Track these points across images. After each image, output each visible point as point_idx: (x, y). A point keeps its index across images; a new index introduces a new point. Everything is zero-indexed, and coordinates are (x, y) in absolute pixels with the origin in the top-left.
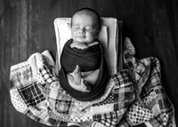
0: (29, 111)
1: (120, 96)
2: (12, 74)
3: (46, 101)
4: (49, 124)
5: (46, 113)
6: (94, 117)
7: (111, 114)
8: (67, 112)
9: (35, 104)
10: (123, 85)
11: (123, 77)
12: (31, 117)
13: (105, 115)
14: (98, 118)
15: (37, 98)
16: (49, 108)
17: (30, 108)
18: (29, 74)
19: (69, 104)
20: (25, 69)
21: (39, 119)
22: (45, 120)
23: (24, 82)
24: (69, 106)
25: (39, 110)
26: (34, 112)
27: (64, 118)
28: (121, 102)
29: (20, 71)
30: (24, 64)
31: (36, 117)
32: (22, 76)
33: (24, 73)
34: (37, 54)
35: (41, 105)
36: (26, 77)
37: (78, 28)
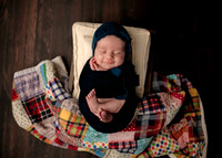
0: (34, 129)
1: (143, 124)
2: (15, 82)
3: (54, 118)
4: (57, 145)
5: (54, 132)
6: (111, 144)
7: (130, 143)
8: (80, 137)
9: (41, 120)
10: (148, 112)
11: (149, 103)
12: (36, 135)
13: (124, 144)
14: (114, 145)
15: (44, 113)
16: (57, 128)
17: (35, 125)
18: (36, 83)
19: (82, 127)
20: (31, 77)
21: (45, 139)
22: (51, 140)
23: (29, 93)
24: (83, 129)
25: (45, 128)
26: (40, 130)
27: (75, 142)
28: (143, 132)
29: (26, 79)
30: (30, 70)
31: (41, 137)
32: (27, 85)
33: (30, 82)
34: (46, 62)
35: (48, 122)
36: (33, 87)
37: (105, 52)
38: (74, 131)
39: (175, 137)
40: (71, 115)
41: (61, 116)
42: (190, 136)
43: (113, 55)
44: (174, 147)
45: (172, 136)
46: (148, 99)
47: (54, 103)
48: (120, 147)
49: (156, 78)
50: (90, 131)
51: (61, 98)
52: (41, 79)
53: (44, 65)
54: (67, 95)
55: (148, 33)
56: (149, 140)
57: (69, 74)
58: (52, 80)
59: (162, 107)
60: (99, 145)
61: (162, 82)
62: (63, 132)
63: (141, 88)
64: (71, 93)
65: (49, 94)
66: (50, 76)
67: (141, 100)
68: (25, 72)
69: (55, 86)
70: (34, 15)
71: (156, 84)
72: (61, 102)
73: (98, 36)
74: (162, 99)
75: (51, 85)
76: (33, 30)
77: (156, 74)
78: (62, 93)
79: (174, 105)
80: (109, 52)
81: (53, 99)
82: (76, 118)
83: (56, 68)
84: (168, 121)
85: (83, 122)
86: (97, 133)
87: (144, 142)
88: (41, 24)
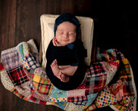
0: (15, 90)
1: (91, 83)
3: (29, 82)
4: (32, 101)
5: (29, 92)
6: (69, 99)
7: (82, 97)
8: (47, 94)
9: (20, 84)
10: (94, 75)
11: (95, 69)
12: (17, 95)
13: (78, 98)
14: (71, 99)
16: (32, 89)
17: (17, 88)
18: (16, 58)
19: (48, 87)
20: (13, 54)
21: (23, 97)
22: (28, 97)
23: (12, 65)
24: (49, 88)
26: (20, 91)
27: (44, 98)
28: (91, 89)
29: (10, 55)
30: (12, 49)
31: (21, 95)
32: (11, 60)
33: (12, 57)
34: (23, 43)
35: (25, 85)
36: (14, 61)
37: (62, 33)
38: (43, 90)
39: (114, 93)
40: (41, 79)
41: (34, 80)
42: (124, 92)
43: (68, 35)
44: (113, 100)
45: (112, 93)
46: (94, 66)
47: (29, 71)
48: (76, 100)
49: (99, 52)
50: (55, 90)
51: (34, 67)
52: (20, 55)
53: (22, 45)
54: (38, 65)
55: (92, 20)
56: (95, 95)
57: (39, 52)
58: (27, 55)
59: (103, 71)
60: (61, 99)
61: (103, 54)
62: (36, 91)
63: (88, 59)
64: (41, 64)
65: (26, 65)
66: (26, 53)
67: (89, 67)
68: (9, 50)
69: (29, 59)
70: (14, 11)
71: (99, 56)
72: (34, 70)
73: (58, 22)
74: (104, 66)
75: (27, 58)
76: (13, 22)
77: (98, 49)
78: (35, 64)
79: (112, 70)
80: (65, 33)
81: (29, 68)
82: (44, 80)
83: (30, 47)
84: (108, 81)
85: (49, 83)
86: (59, 91)
87: (92, 96)
88: (19, 18)
